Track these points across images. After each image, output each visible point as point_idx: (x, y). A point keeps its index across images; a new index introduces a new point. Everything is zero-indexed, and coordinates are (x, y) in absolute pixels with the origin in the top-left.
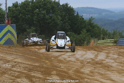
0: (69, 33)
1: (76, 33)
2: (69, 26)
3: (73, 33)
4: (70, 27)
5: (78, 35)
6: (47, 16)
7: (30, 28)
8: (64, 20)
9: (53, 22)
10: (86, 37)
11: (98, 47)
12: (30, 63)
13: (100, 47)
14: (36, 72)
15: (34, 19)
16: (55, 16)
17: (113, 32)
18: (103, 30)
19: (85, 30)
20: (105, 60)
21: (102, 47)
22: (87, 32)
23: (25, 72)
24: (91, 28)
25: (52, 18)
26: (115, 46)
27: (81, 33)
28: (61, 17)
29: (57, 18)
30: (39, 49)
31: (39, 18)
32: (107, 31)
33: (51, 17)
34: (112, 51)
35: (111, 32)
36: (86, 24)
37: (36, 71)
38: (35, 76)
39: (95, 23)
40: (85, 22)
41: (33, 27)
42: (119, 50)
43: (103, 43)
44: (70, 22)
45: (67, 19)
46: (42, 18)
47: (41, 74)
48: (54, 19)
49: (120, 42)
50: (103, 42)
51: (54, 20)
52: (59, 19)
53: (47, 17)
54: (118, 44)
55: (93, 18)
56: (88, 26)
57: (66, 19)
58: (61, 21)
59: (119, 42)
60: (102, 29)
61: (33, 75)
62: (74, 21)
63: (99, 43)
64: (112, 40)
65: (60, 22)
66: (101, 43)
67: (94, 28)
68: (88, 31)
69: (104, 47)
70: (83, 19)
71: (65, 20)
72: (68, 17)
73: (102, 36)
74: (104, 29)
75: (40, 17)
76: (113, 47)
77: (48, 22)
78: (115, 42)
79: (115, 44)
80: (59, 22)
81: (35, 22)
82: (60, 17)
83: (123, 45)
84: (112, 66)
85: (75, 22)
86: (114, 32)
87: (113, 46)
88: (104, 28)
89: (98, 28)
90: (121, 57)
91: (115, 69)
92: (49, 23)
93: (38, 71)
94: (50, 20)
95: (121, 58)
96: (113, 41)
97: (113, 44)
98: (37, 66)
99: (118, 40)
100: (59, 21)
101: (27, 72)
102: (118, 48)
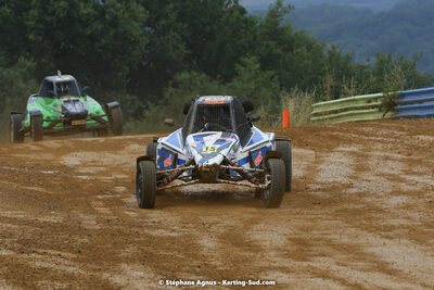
0: (185, 75)
1: (213, 77)
2: (182, 47)
3: (204, 75)
4: (188, 52)
5: (224, 83)
6: (82, 5)
7: (11, 64)
8: (157, 19)
9: (112, 32)
10: (257, 89)
11: (314, 130)
12: (21, 215)
13: (326, 129)
14: (49, 251)
15: (28, 23)
16: (119, 5)
17: (374, 61)
18: (332, 54)
19: (252, 62)
20: (350, 186)
21: (333, 130)
22: (263, 68)
23: (4, 253)
24: (279, 51)
25: (107, 16)
26: (388, 120)
27: (236, 74)
28: (147, 8)
29: (126, 15)
30: (58, 150)
31: (48, 19)
32: (348, 58)
33: (102, 12)
34: (380, 146)
35: (367, 64)
36: (258, 33)
37: (52, 248)
38: (46, 270)
39: (296, 28)
40: (253, 23)
41: (26, 57)
42: (409, 141)
43: (336, 112)
44: (185, 26)
45: (173, 16)
46: (62, 15)
47: (74, 260)
48: (116, 18)
49: (412, 103)
50: (334, 108)
51: (114, 23)
52: (136, 19)
53: (85, 12)
54: (403, 114)
55: (285, 4)
56: (265, 43)
57: (166, 17)
58: (148, 24)
59: (405, 103)
60: (325, 52)
61: (38, 264)
62: (205, 25)
63: (316, 115)
64: (376, 99)
65: (141, 32)
66: (326, 113)
67: (292, 50)
68: (267, 62)
69: (340, 131)
70: (243, 11)
71: (163, 22)
72: (176, 8)
73: (330, 81)
74: (338, 50)
75: (53, 13)
76: (382, 127)
77: (88, 32)
78: (390, 105)
79: (389, 115)
80: (136, 29)
81: (31, 37)
82: (142, 9)
83: (423, 117)
84: (382, 211)
85: (208, 28)
86: (381, 62)
87: (380, 120)
88: (334, 48)
89: (310, 47)
90: (418, 169)
91: (396, 222)
92: (93, 38)
93: (59, 249)
94: (98, 26)
95: (420, 174)
96: (379, 103)
97: (380, 116)
98: (54, 227)
99: (403, 95)
100: (136, 25)
101: (11, 253)
102: (402, 129)
